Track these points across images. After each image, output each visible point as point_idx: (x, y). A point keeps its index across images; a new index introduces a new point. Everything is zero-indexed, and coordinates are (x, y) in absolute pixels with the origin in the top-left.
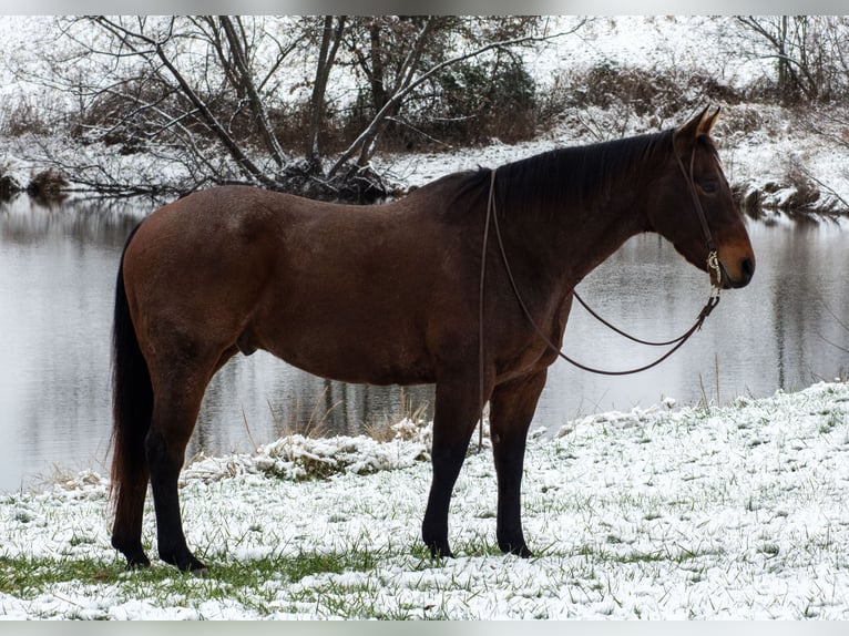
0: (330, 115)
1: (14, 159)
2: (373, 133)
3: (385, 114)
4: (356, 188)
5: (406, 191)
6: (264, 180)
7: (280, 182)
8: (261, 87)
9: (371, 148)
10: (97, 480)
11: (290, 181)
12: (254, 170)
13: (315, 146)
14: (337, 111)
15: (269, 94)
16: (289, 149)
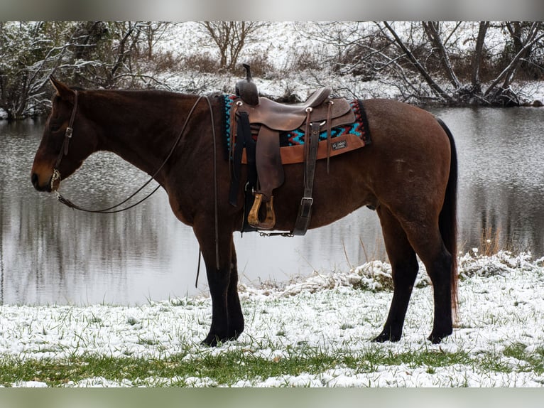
0: (489, 58)
1: (299, 84)
2: (512, 68)
3: (520, 56)
4: (501, 102)
5: (532, 103)
6: (446, 96)
7: (455, 98)
8: (447, 41)
9: (511, 77)
10: (245, 288)
11: (461, 97)
12: (440, 91)
13: (477, 76)
14: (492, 55)
15: (451, 45)
16: (463, 78)
